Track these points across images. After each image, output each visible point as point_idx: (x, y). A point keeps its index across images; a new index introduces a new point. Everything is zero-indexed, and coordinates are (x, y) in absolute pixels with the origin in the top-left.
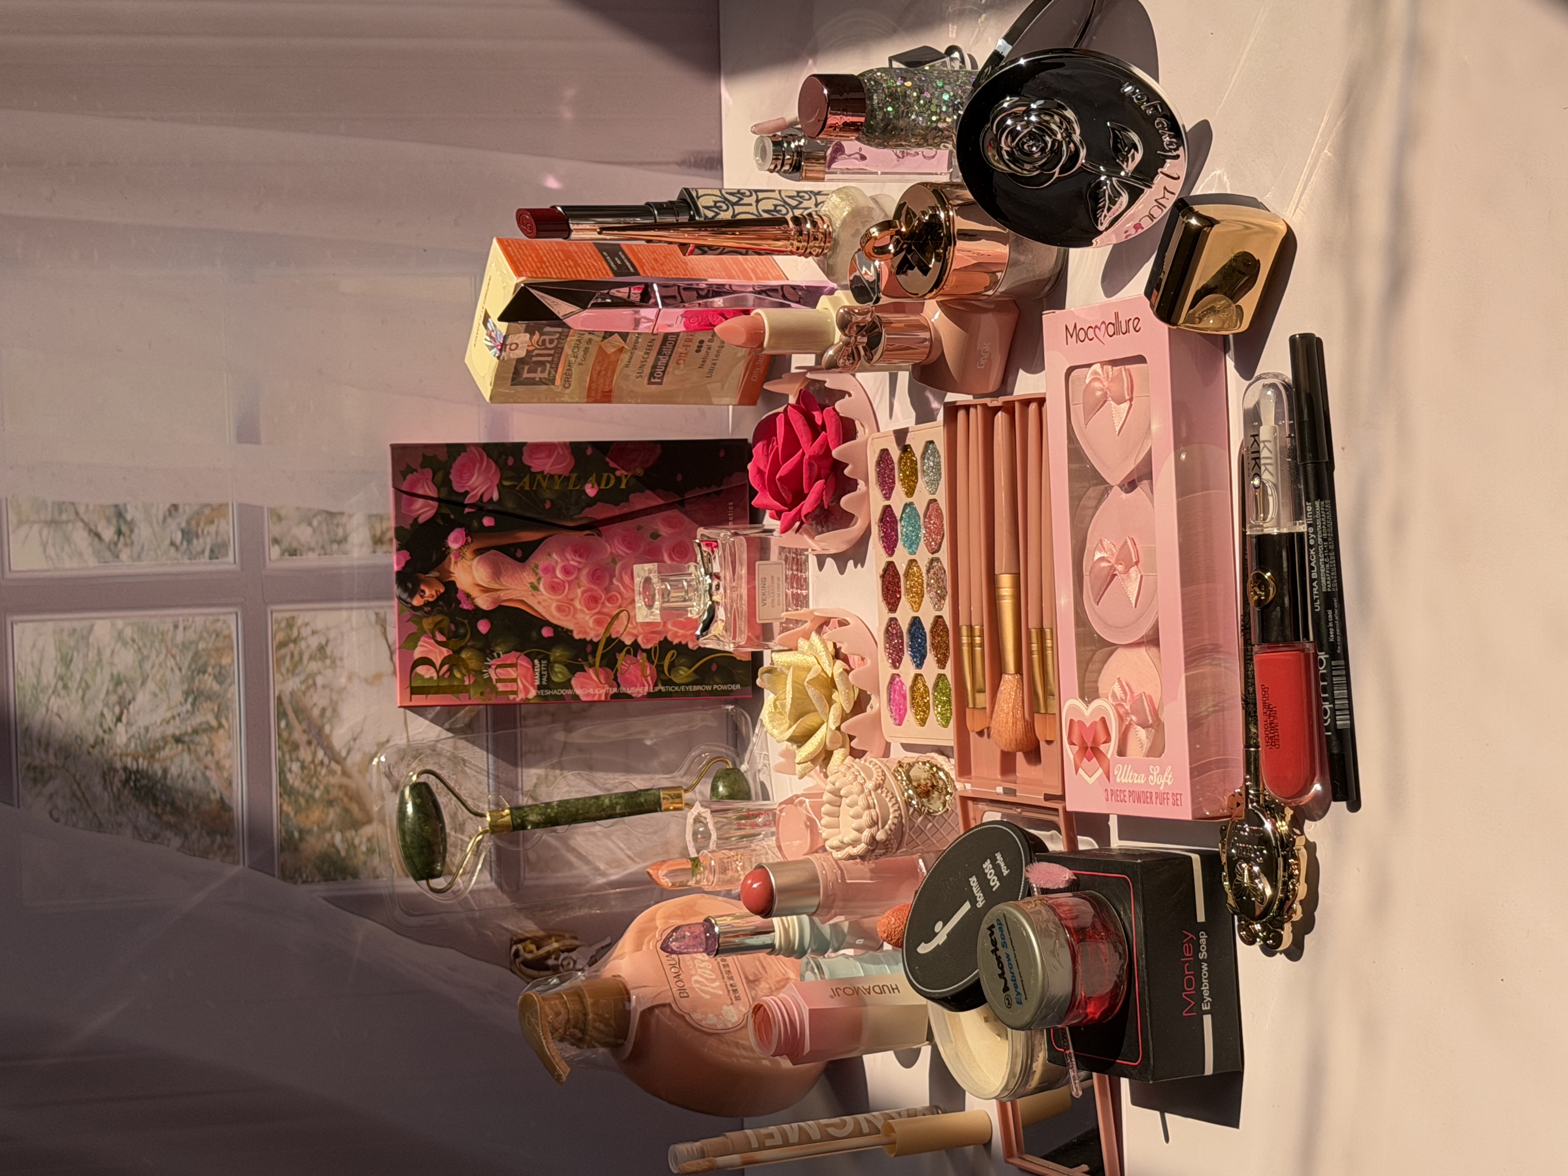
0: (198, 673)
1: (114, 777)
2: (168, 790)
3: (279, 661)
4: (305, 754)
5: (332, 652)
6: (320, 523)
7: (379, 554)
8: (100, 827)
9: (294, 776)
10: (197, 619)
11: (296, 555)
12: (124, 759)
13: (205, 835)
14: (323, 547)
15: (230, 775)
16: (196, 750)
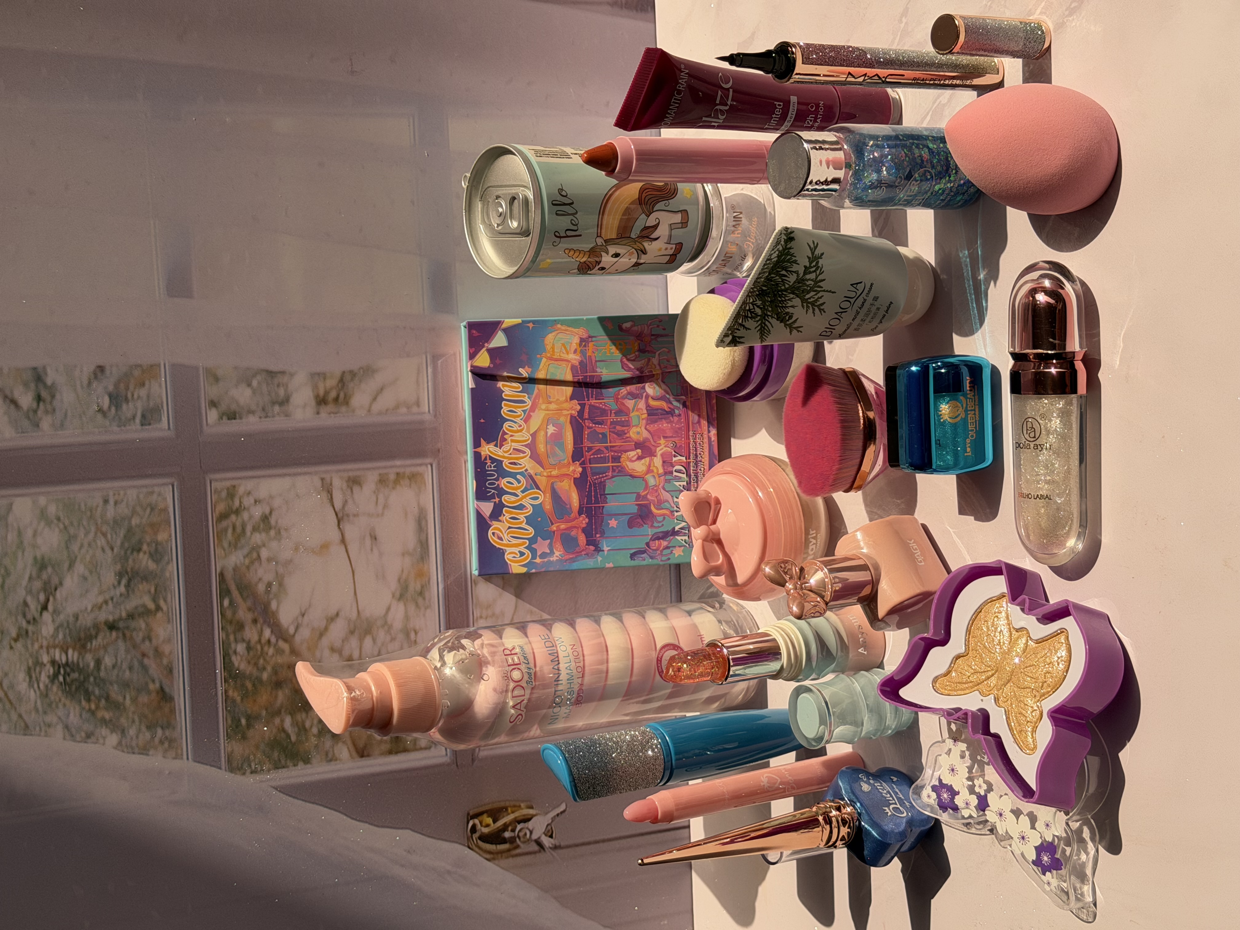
0: (132, 552)
1: (40, 673)
2: (101, 682)
3: (221, 534)
4: (250, 633)
5: (277, 522)
6: (259, 383)
7: (323, 415)
8: (26, 730)
9: (239, 658)
10: (129, 492)
11: (235, 419)
12: (52, 651)
13: (143, 728)
14: (263, 409)
15: (171, 663)
16: (131, 638)
